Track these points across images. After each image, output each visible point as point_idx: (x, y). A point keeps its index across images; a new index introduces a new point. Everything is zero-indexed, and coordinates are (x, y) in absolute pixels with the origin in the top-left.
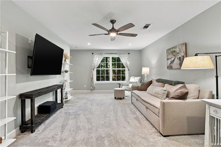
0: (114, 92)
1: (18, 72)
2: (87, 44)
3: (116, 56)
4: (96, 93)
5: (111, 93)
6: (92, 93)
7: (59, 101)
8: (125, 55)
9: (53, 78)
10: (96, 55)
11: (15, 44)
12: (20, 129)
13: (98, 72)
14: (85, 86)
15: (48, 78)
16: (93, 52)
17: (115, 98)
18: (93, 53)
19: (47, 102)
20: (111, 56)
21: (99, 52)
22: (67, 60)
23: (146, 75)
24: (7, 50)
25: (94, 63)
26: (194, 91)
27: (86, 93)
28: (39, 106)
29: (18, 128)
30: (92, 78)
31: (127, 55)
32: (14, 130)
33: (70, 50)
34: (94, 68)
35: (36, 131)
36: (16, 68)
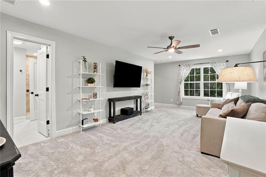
0: (196, 108)
1: (108, 85)
2: (168, 57)
3: (209, 66)
4: (182, 108)
5: (193, 109)
6: (179, 108)
7: (139, 110)
8: (222, 64)
9: (135, 90)
10: (183, 67)
11: (106, 68)
12: (109, 120)
13: (186, 85)
14: (172, 100)
15: (130, 90)
16: (179, 64)
17: (197, 115)
18: (179, 66)
19: (128, 107)
20: (202, 67)
21: (187, 63)
22: (148, 74)
23: (240, 90)
24: (100, 74)
25: (181, 76)
26: (255, 112)
27: (172, 108)
28: (122, 109)
29: (108, 119)
30: (179, 92)
31: (224, 64)
32: (106, 119)
33: (154, 64)
34: (181, 81)
35: (116, 123)
36: (107, 83)
